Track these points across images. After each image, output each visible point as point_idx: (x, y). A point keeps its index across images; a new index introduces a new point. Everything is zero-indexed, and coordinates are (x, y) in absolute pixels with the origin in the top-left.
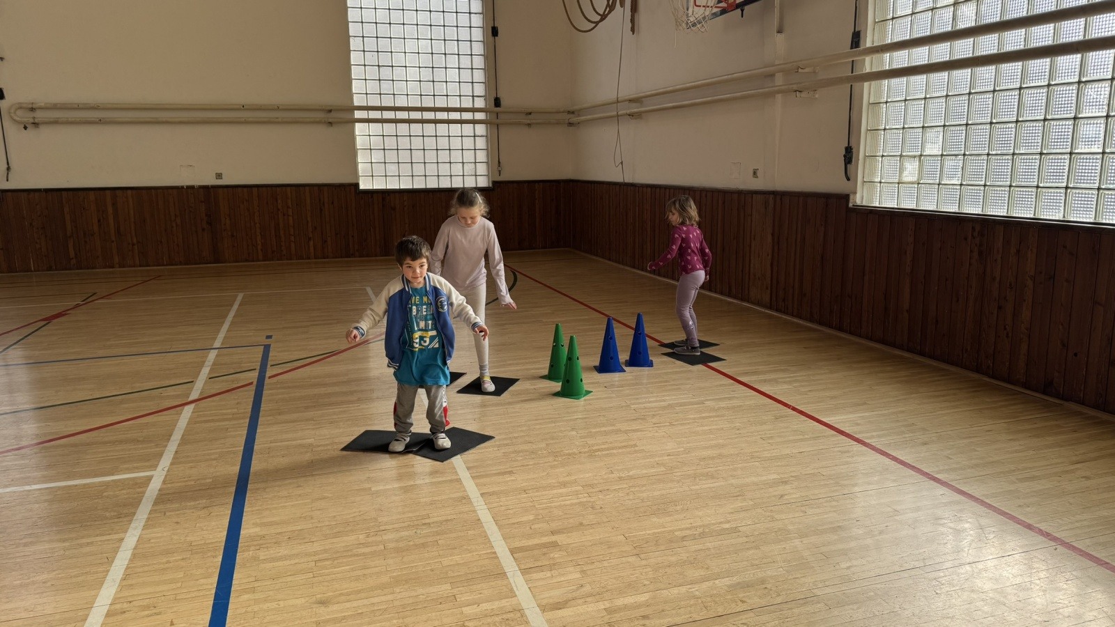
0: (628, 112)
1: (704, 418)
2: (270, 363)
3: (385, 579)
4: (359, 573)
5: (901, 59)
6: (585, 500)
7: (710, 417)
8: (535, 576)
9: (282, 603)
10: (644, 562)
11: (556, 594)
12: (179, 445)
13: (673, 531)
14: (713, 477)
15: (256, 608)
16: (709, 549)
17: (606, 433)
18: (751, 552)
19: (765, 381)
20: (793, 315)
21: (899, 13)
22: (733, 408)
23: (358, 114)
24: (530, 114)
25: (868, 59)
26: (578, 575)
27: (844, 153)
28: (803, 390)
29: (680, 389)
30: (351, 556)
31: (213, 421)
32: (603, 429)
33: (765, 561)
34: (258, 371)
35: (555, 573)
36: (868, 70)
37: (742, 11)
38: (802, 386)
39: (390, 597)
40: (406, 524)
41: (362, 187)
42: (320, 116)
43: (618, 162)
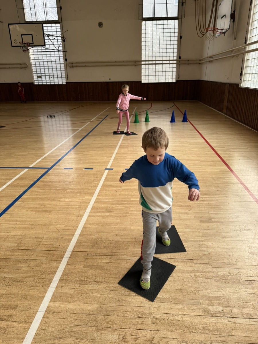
0: (209, 60)
2: (106, 118)
12: (86, 126)
23: (143, 63)
24: (189, 61)
25: (247, 47)
27: (240, 73)
31: (92, 124)
34: (103, 119)
36: (247, 50)
37: (225, 34)
41: (142, 82)
42: (133, 63)
43: (206, 74)
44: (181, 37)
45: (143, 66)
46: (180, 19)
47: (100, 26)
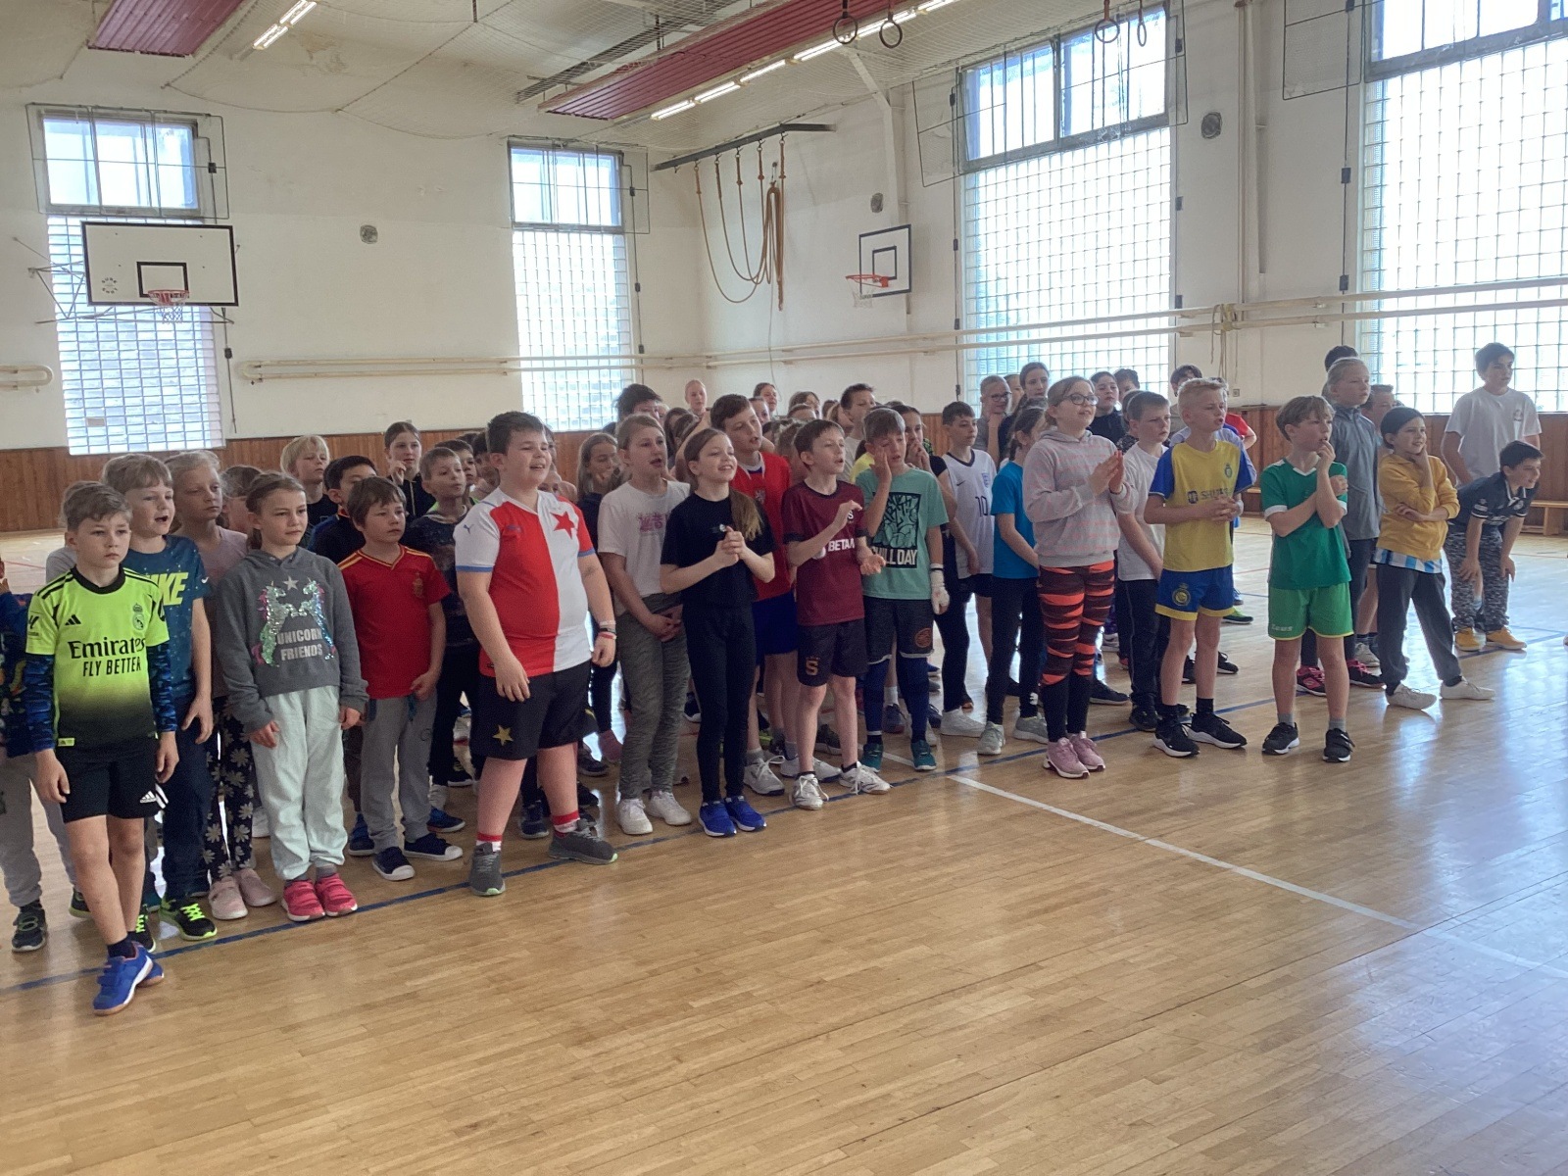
23: (524, 364)
24: (672, 359)
25: (965, 337)
36: (965, 343)
42: (496, 366)
44: (638, 288)
45: (523, 374)
46: (630, 234)
47: (369, 237)
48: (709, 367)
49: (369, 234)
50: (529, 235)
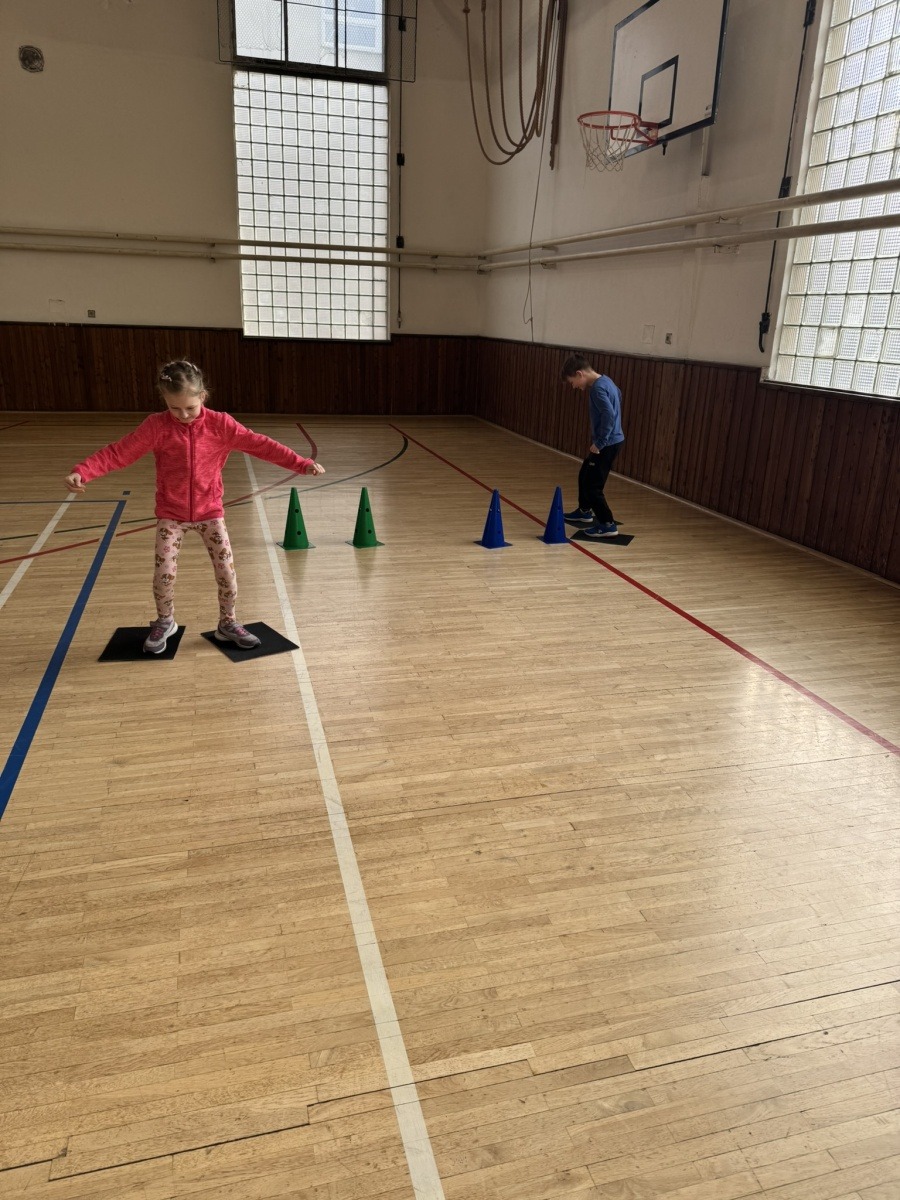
0: (541, 259)
1: (562, 604)
2: (121, 520)
3: (188, 743)
4: (162, 736)
5: (831, 212)
6: (413, 679)
7: (568, 603)
8: (342, 749)
9: (78, 761)
10: (455, 743)
11: (358, 768)
12: (9, 599)
13: (493, 714)
14: (551, 663)
15: (51, 764)
16: (524, 733)
17: (455, 614)
18: (567, 738)
19: (639, 569)
20: (692, 500)
21: (835, 157)
22: (595, 595)
23: (244, 250)
24: (436, 257)
25: (796, 211)
26: (384, 751)
27: (760, 320)
28: (675, 579)
29: (546, 572)
30: (160, 719)
31: (49, 576)
32: (453, 610)
33: (578, 748)
34: (106, 528)
35: (362, 747)
36: (795, 223)
37: (665, 146)
38: (675, 576)
39: (188, 761)
40: (223, 692)
41: (247, 333)
42: (202, 250)
43: (528, 318)
44: (400, 160)
45: (244, 263)
46: (395, 85)
47: (30, 63)
48: (481, 272)
49: (30, 58)
50: (257, 79)
